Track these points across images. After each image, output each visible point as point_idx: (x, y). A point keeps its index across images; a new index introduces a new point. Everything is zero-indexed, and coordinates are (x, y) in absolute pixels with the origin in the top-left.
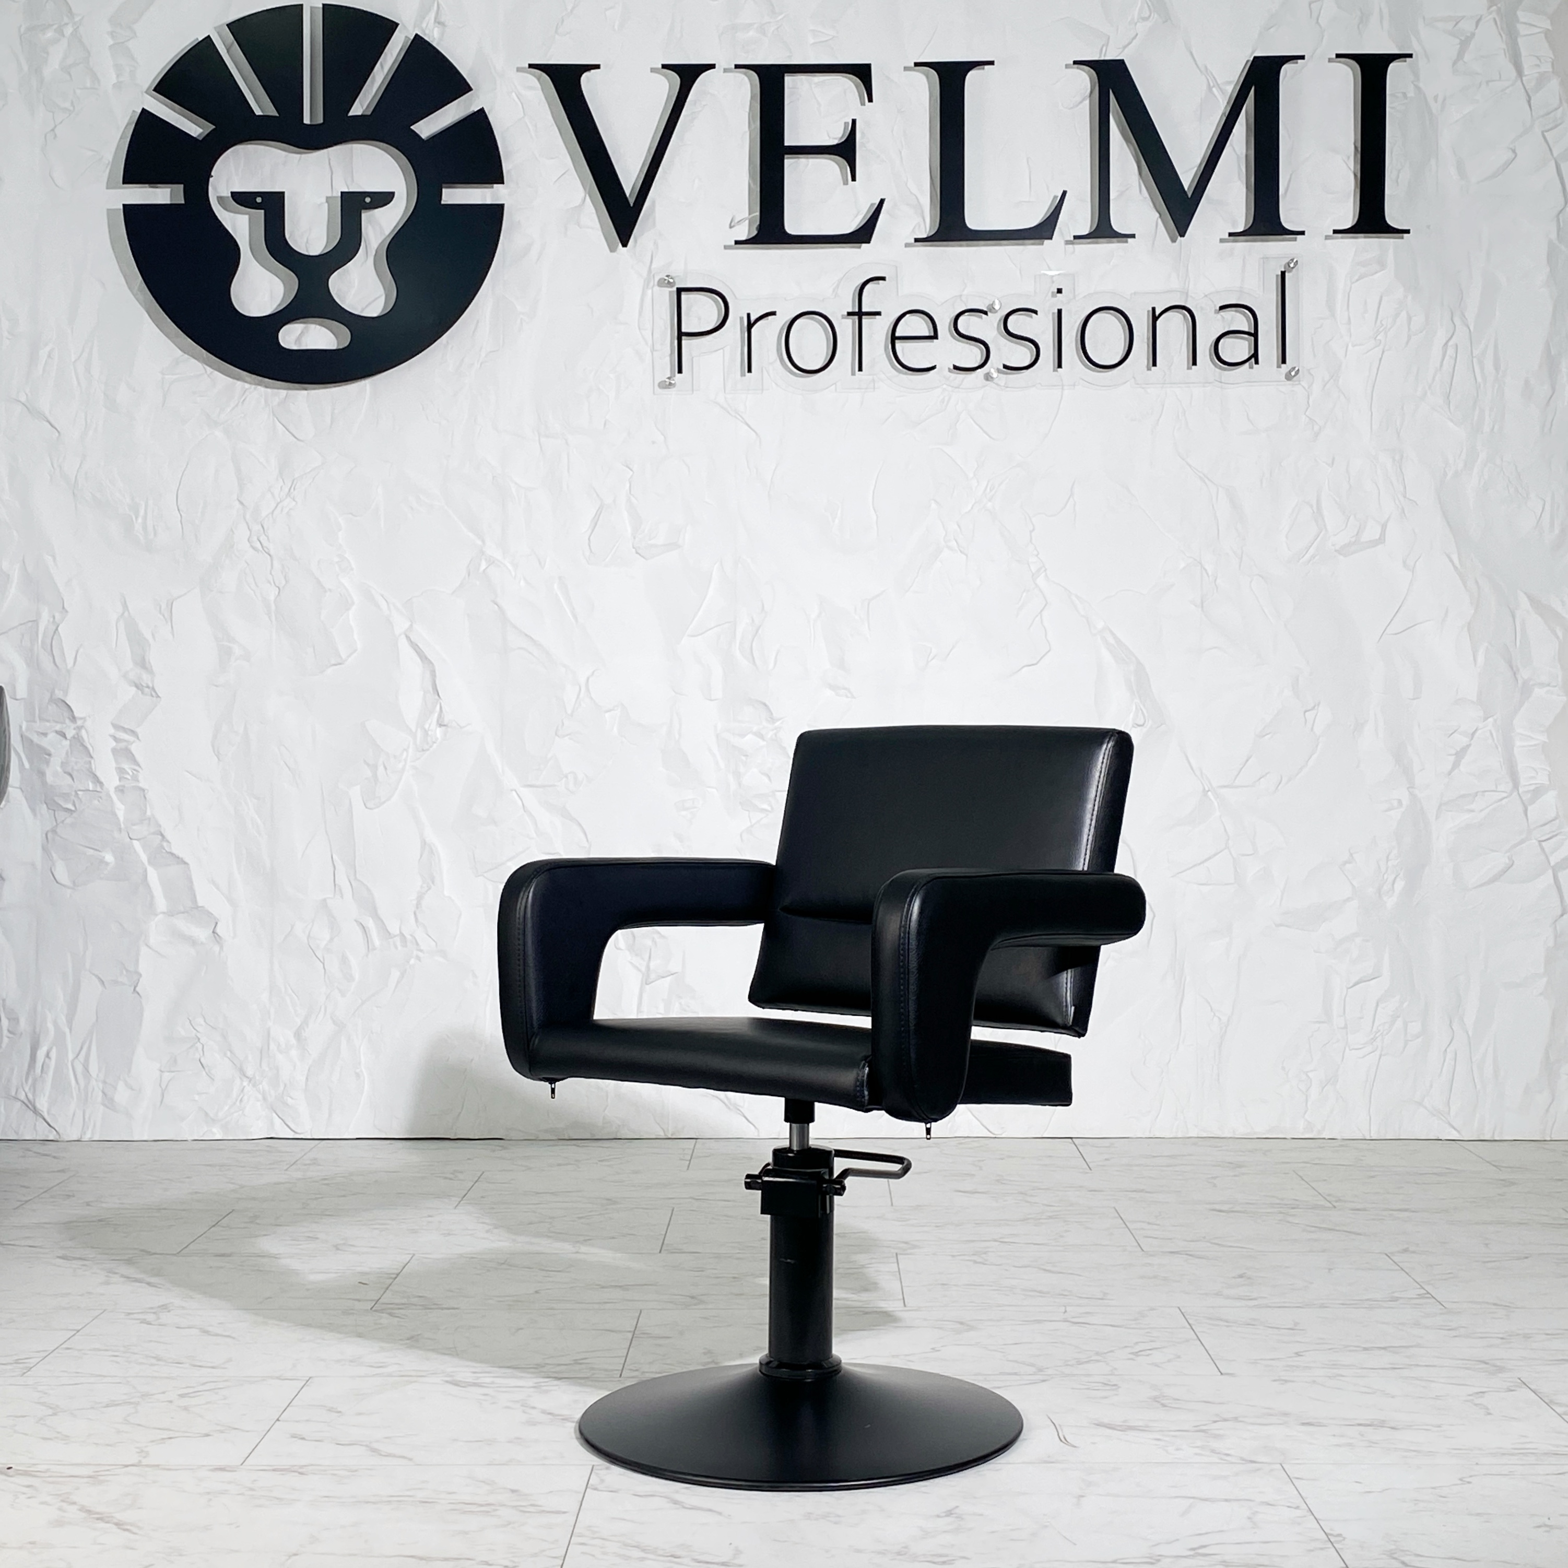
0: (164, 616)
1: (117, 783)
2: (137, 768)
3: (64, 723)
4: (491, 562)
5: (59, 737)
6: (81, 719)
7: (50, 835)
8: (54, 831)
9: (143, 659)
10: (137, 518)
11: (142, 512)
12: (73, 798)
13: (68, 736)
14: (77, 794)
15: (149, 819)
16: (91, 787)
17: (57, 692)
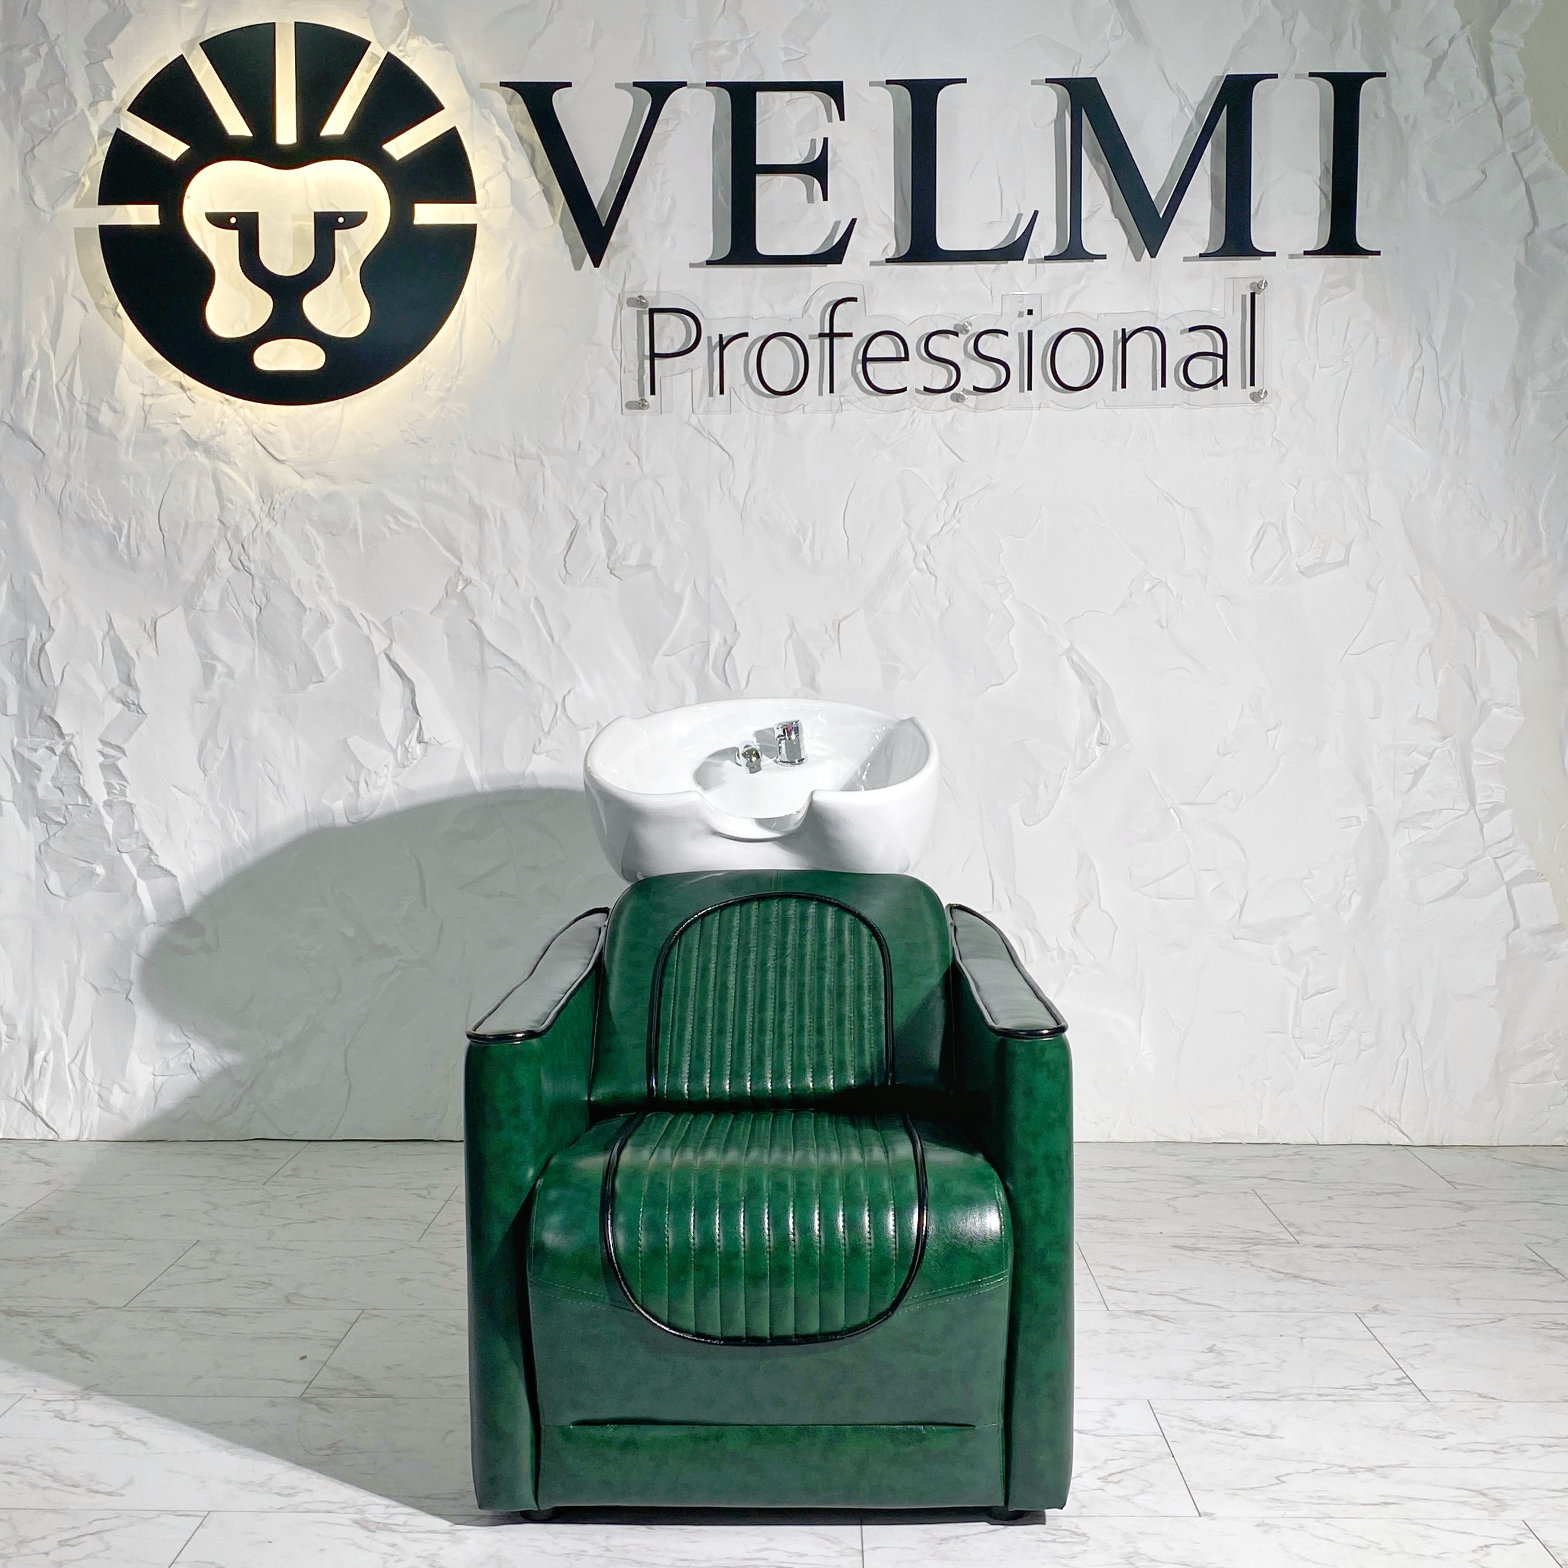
0: (149, 634)
1: (106, 797)
2: (125, 784)
3: (53, 739)
4: (468, 582)
5: (49, 752)
6: (68, 735)
7: (42, 848)
8: (46, 843)
9: (129, 676)
10: (120, 539)
11: (125, 532)
12: (63, 812)
13: (57, 753)
14: (67, 808)
15: (138, 833)
16: (80, 801)
17: (45, 708)
